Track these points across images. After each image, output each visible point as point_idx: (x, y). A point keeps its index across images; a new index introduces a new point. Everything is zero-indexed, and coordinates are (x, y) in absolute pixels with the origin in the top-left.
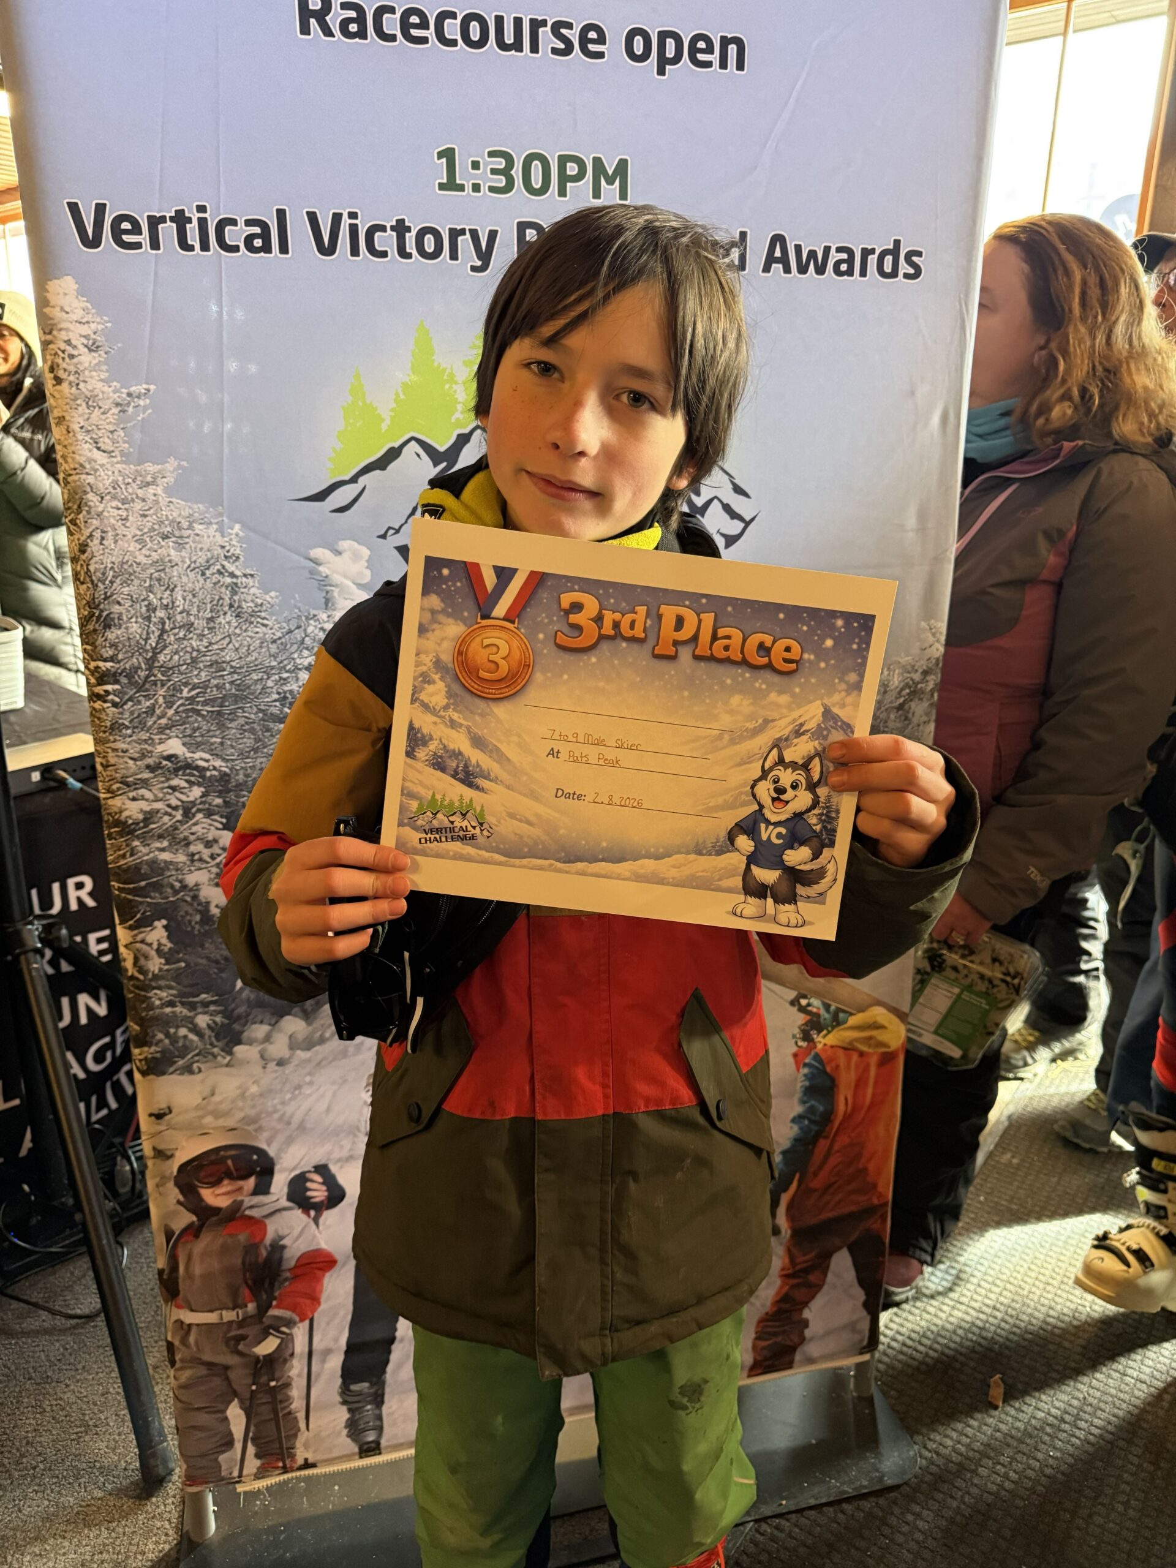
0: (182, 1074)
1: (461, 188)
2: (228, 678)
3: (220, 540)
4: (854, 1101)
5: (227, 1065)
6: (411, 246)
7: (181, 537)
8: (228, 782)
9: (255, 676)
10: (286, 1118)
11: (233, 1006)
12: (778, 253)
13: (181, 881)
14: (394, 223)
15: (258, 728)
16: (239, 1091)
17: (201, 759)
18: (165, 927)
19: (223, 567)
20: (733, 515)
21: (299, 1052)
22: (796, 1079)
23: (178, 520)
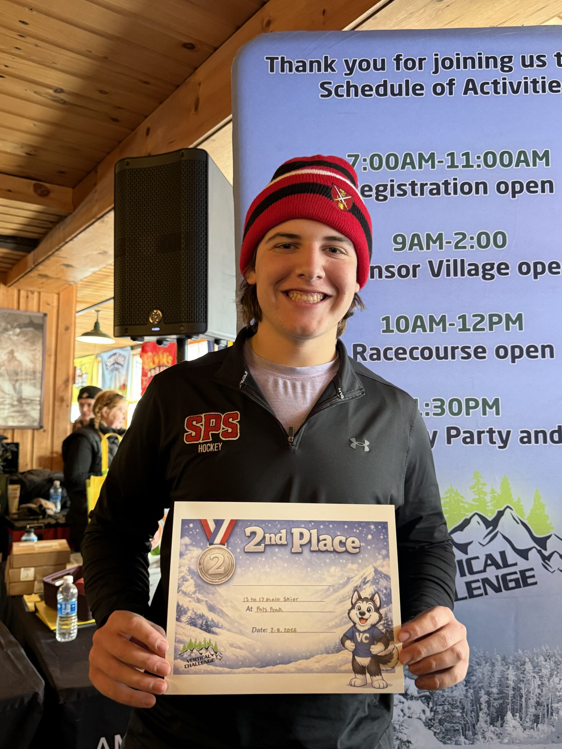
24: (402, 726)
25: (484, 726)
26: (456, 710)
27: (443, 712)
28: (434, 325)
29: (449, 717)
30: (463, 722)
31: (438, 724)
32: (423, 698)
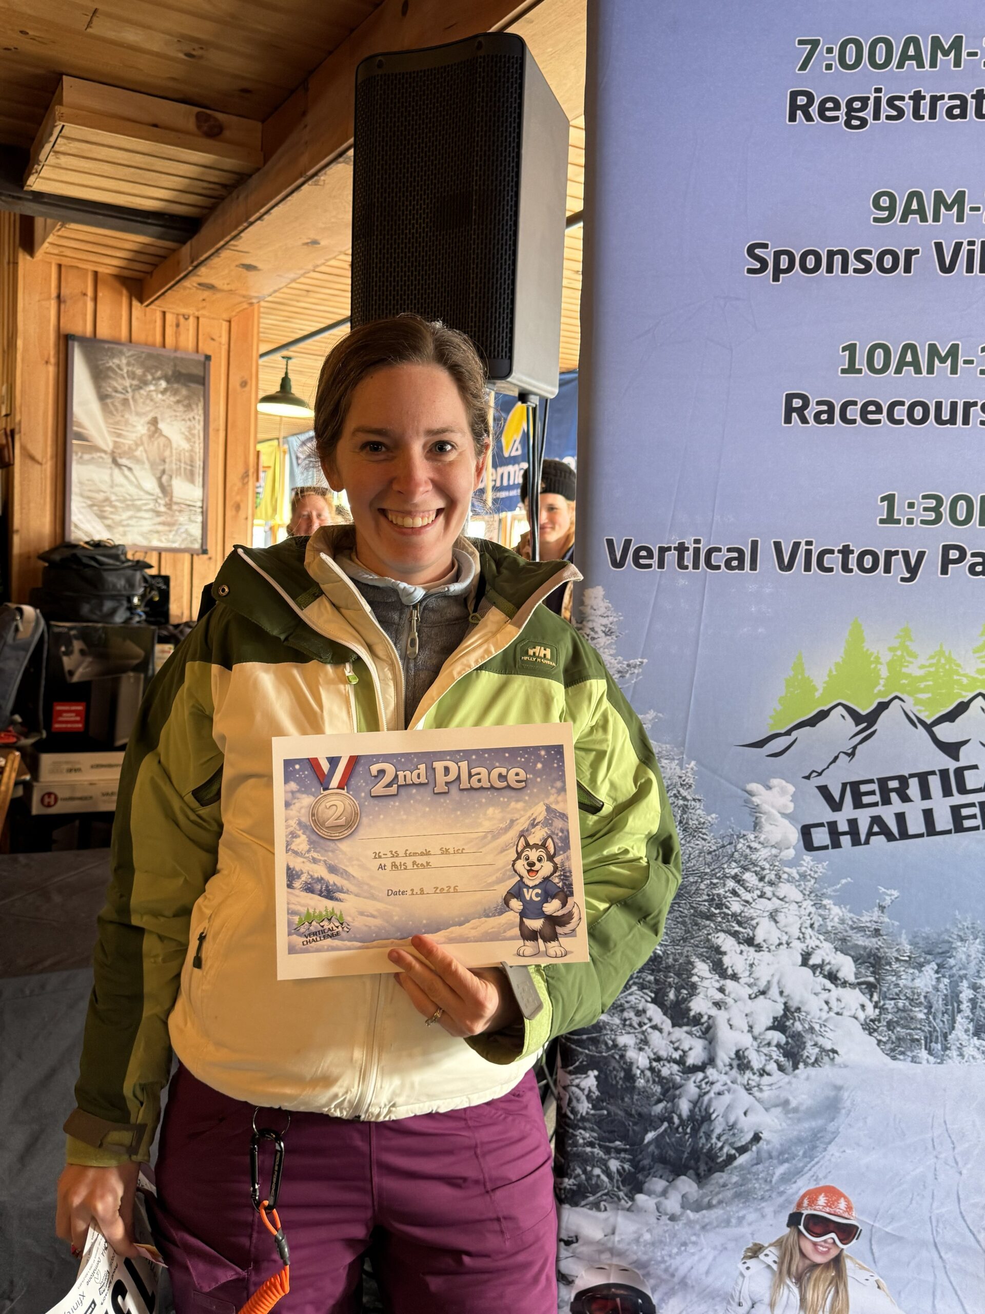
0: (591, 1209)
1: (898, 522)
3: (680, 774)
5: (629, 1210)
6: (852, 564)
8: (660, 963)
10: (671, 1270)
11: (640, 1157)
13: (614, 1041)
14: (841, 548)
15: (689, 922)
16: (635, 1235)
18: (597, 1078)
21: (688, 1212)
24: (825, 1026)
25: (964, 1037)
26: (917, 1009)
27: (895, 1010)
28: (937, 362)
29: (906, 1019)
30: (927, 1029)
31: (885, 1029)
32: (864, 986)
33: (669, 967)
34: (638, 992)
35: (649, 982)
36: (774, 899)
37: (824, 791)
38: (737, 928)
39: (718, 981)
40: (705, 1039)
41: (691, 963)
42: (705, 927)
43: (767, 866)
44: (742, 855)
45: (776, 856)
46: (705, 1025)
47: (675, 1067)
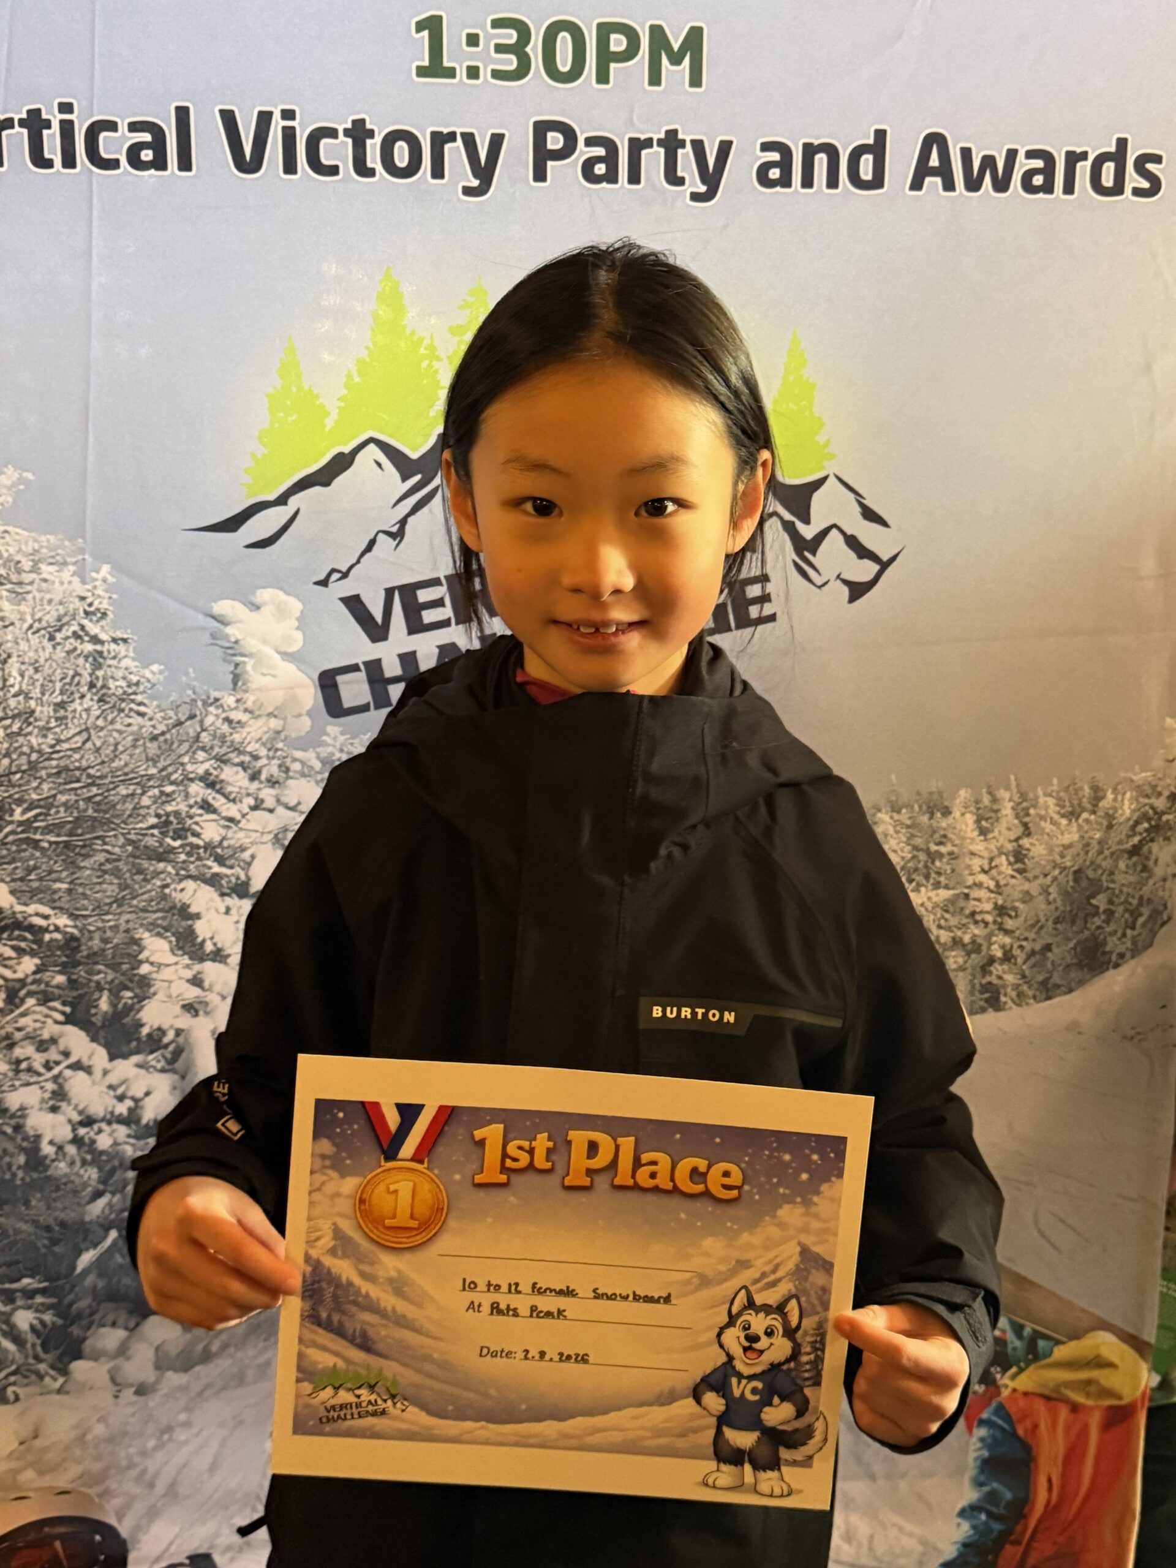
1: (451, 73)
2: (86, 794)
3: (79, 589)
4: (1063, 1487)
5: (59, 1391)
6: (374, 159)
7: (20, 583)
8: (77, 949)
9: (123, 791)
10: (147, 1477)
11: (71, 1297)
12: (934, 161)
14: (349, 125)
15: (125, 868)
16: (73, 1434)
17: (37, 914)
19: (83, 627)
20: (862, 552)
21: (169, 1374)
22: (967, 1444)
23: (17, 558)
33: (95, 954)
34: (38, 1009)
35: (58, 987)
36: (280, 810)
37: (354, 604)
38: (217, 869)
39: (188, 966)
40: (174, 1071)
41: (137, 942)
42: (157, 874)
43: (263, 752)
44: (214, 736)
45: (278, 732)
46: (171, 1048)
47: (122, 1131)
